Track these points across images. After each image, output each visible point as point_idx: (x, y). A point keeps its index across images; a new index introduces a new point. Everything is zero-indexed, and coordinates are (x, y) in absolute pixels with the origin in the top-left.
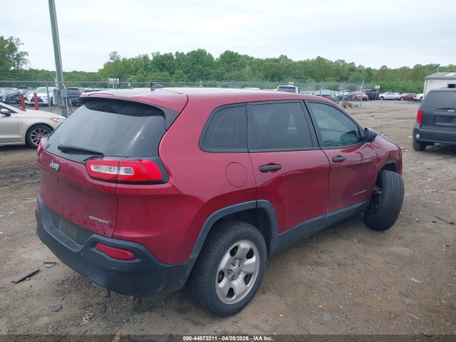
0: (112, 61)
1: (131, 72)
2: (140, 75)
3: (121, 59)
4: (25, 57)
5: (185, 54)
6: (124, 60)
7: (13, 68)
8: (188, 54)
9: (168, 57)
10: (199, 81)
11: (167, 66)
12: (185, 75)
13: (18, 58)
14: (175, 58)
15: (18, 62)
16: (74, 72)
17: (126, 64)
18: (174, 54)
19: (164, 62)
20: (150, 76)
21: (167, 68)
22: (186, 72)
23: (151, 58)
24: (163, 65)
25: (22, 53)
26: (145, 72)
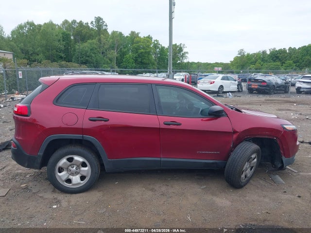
0: (239, 56)
1: (251, 63)
2: (257, 64)
3: (246, 54)
4: (186, 55)
5: (297, 49)
6: (248, 55)
7: (179, 61)
8: (299, 49)
9: (282, 51)
10: (305, 69)
11: (280, 58)
12: (295, 64)
13: (183, 56)
14: (288, 51)
15: (182, 58)
16: (216, 63)
17: (249, 57)
18: (287, 49)
19: (278, 55)
20: (265, 65)
21: (280, 59)
22: (294, 62)
23: (268, 53)
24: (277, 57)
25: (185, 52)
26: (262, 63)
